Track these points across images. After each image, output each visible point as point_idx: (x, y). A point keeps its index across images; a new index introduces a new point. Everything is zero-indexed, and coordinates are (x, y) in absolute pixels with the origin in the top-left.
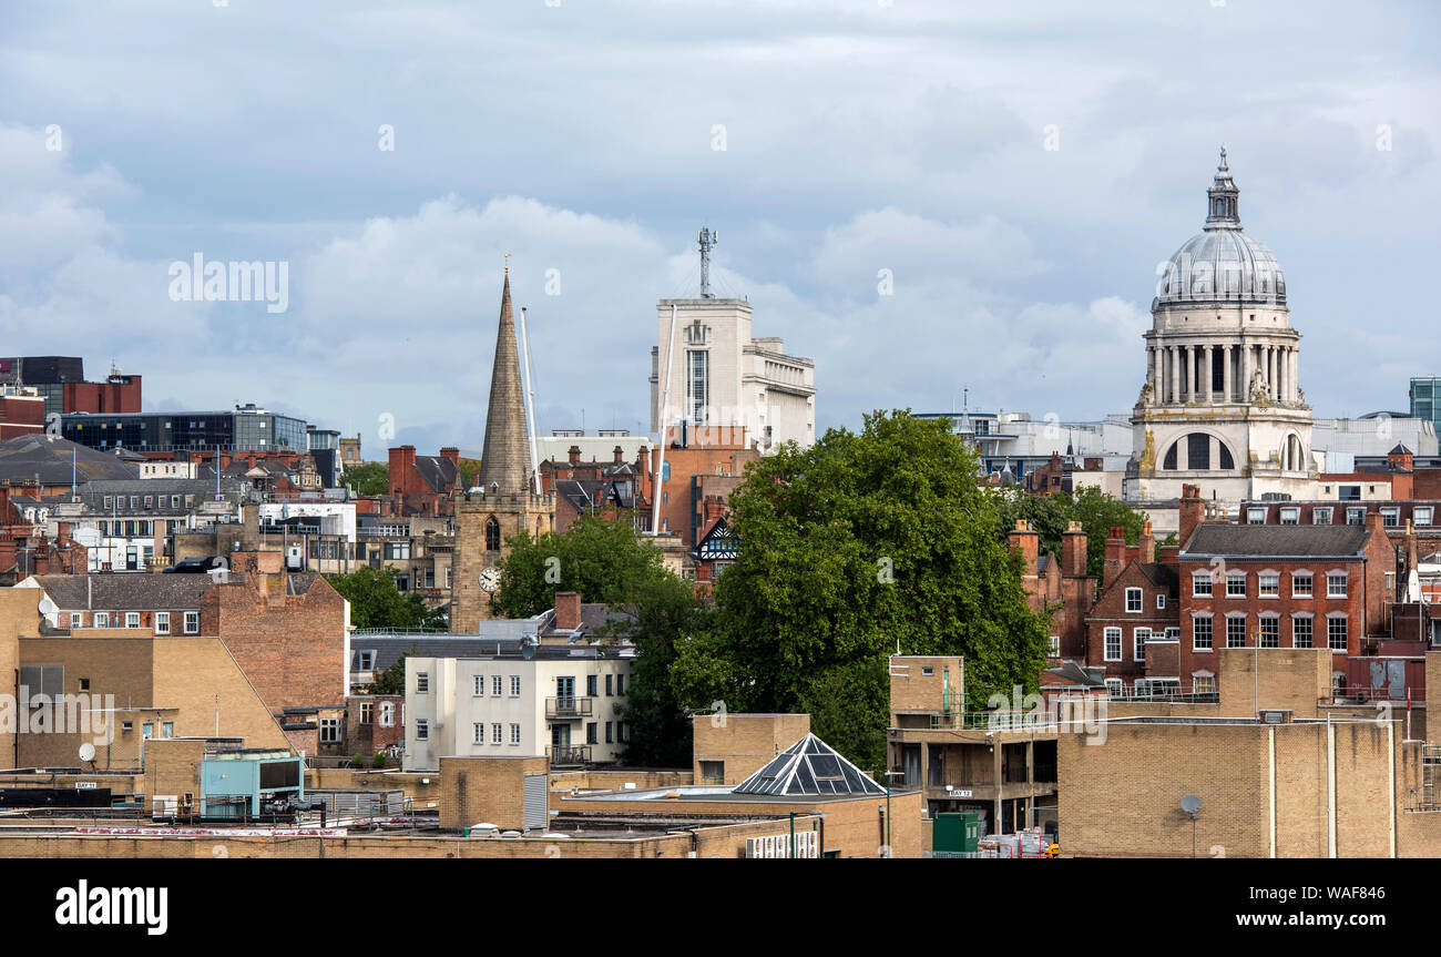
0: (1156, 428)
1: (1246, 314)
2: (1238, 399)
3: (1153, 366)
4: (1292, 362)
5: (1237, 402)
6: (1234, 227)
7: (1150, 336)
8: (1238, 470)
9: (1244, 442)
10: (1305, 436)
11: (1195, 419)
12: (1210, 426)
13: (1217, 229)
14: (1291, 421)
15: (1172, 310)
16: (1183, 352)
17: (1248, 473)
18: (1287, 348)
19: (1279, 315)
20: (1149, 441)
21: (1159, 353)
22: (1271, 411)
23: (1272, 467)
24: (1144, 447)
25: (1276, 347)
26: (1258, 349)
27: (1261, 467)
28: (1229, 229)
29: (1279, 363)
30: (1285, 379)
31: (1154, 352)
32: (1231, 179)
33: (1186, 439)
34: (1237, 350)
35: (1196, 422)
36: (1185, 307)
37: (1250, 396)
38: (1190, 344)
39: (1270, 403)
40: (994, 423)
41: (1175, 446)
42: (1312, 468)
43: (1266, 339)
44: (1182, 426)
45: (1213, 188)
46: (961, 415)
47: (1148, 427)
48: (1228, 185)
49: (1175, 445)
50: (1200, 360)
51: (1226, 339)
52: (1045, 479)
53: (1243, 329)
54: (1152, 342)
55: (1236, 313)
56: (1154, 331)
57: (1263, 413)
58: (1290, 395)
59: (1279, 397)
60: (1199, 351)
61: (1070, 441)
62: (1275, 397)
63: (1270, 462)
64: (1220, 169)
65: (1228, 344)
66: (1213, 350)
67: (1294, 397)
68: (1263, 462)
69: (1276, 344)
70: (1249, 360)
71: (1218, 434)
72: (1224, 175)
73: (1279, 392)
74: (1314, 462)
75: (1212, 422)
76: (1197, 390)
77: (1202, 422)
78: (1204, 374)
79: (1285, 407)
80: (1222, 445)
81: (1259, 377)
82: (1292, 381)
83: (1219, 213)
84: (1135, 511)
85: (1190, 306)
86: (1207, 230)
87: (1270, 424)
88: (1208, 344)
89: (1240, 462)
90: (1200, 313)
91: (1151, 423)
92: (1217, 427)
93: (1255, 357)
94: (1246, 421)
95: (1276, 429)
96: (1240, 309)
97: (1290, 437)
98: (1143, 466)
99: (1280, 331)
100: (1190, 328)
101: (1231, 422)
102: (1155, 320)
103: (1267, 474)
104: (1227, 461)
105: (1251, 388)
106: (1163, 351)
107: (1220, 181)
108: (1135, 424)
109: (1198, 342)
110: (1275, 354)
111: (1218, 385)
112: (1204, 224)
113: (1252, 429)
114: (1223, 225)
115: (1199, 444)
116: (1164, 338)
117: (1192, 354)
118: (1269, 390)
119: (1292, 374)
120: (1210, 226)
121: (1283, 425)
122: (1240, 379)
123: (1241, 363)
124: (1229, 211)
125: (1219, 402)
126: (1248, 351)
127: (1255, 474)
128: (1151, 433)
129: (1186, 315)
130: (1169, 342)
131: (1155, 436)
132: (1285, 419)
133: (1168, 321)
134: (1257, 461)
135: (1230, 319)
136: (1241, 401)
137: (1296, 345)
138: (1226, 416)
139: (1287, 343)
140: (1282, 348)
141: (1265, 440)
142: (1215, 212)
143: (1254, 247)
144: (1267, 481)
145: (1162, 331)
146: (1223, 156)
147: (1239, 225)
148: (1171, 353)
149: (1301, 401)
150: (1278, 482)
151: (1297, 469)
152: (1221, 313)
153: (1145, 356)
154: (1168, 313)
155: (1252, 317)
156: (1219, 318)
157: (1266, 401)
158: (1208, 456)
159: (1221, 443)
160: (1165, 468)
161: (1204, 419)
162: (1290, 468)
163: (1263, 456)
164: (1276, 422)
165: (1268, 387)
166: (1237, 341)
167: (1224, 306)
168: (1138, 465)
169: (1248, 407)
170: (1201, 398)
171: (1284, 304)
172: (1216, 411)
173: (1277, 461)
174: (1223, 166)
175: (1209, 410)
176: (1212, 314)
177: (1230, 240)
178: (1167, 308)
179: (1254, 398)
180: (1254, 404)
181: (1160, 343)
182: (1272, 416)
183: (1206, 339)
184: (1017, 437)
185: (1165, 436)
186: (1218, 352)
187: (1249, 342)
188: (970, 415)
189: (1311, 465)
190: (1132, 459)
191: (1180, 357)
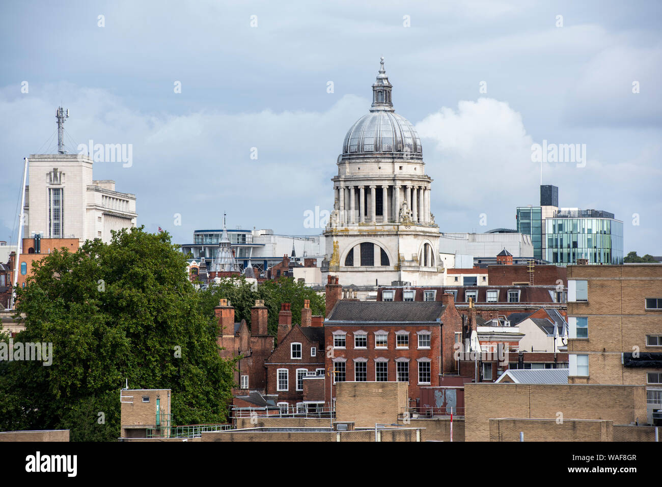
0: (339, 239)
1: (397, 166)
2: (392, 221)
3: (338, 199)
4: (426, 197)
5: (391, 222)
6: (389, 109)
7: (336, 180)
8: (392, 266)
9: (395, 248)
10: (435, 244)
11: (365, 234)
12: (374, 238)
13: (378, 111)
14: (425, 235)
15: (350, 163)
16: (357, 190)
17: (398, 268)
18: (423, 187)
19: (418, 166)
20: (336, 247)
21: (342, 191)
22: (413, 228)
23: (413, 264)
24: (332, 252)
25: (416, 187)
26: (404, 188)
27: (407, 264)
28: (386, 111)
29: (418, 197)
30: (422, 208)
31: (339, 190)
32: (387, 79)
33: (359, 246)
34: (391, 189)
35: (365, 235)
36: (358, 161)
37: (399, 219)
38: (361, 185)
39: (413, 223)
40: (249, 236)
41: (352, 251)
42: (440, 265)
43: (410, 182)
44: (357, 238)
45: (376, 84)
46: (222, 231)
47: (335, 239)
48: (385, 82)
49: (352, 249)
50: (368, 195)
51: (384, 182)
52: (279, 272)
53: (395, 175)
54: (337, 184)
55: (390, 165)
56: (339, 177)
57: (408, 229)
58: (426, 218)
59: (419, 219)
60: (367, 189)
61: (294, 248)
62: (416, 219)
63: (413, 261)
64: (380, 72)
65: (385, 185)
66: (376, 189)
67: (428, 219)
68: (408, 261)
69: (416, 184)
70: (398, 194)
71: (380, 243)
72: (383, 76)
73: (418, 216)
74: (441, 261)
75: (375, 235)
76: (366, 214)
77: (369, 235)
78: (371, 204)
79: (422, 226)
80: (382, 250)
81: (406, 206)
82: (427, 208)
83: (380, 100)
84: (318, 294)
85: (361, 160)
86: (372, 111)
87: (413, 236)
88: (373, 185)
89: (393, 262)
90: (368, 165)
91: (337, 236)
92: (379, 239)
93: (403, 193)
94: (397, 235)
95: (416, 240)
96: (393, 162)
97: (426, 245)
98: (331, 264)
99: (419, 176)
100: (361, 174)
101: (387, 235)
102: (339, 170)
103: (410, 269)
104: (385, 260)
105: (400, 214)
106: (344, 189)
107: (380, 79)
108: (326, 236)
109: (367, 183)
110: (415, 192)
111: (379, 212)
112: (370, 108)
113: (401, 240)
114: (382, 108)
115: (367, 249)
116: (345, 181)
117: (362, 192)
118: (412, 215)
119: (426, 203)
120: (374, 108)
121: (420, 237)
122: (393, 207)
123: (394, 198)
124: (386, 99)
125: (380, 222)
126: (398, 190)
127: (402, 269)
128: (337, 242)
129: (359, 166)
130: (348, 184)
131: (339, 244)
132: (422, 234)
133: (348, 170)
134: (404, 261)
135: (386, 168)
136: (394, 222)
137: (429, 186)
138: (384, 231)
139: (423, 185)
140: (420, 188)
141: (409, 247)
142: (377, 99)
143: (402, 123)
144: (410, 273)
145: (343, 177)
146: (382, 63)
147: (393, 109)
148: (349, 190)
149: (432, 222)
150: (417, 274)
151: (430, 266)
152: (381, 165)
153: (333, 193)
154: (347, 165)
155: (401, 168)
156: (380, 168)
157: (410, 222)
158: (373, 257)
159: (381, 248)
160: (346, 265)
161: (370, 233)
162: (425, 265)
163: (408, 257)
164: (416, 235)
165: (411, 213)
166: (391, 183)
167: (383, 160)
168: (328, 263)
169: (398, 226)
170: (368, 220)
171: (422, 159)
172: (378, 228)
173: (417, 260)
174: (382, 70)
175: (373, 228)
176: (375, 166)
177: (387, 118)
178: (347, 162)
179: (402, 220)
180: (402, 224)
181: (342, 184)
182: (413, 231)
183: (371, 182)
184: (264, 245)
185: (345, 245)
186: (379, 190)
187: (399, 184)
188: (228, 231)
189: (439, 263)
190: (325, 259)
191: (355, 194)
